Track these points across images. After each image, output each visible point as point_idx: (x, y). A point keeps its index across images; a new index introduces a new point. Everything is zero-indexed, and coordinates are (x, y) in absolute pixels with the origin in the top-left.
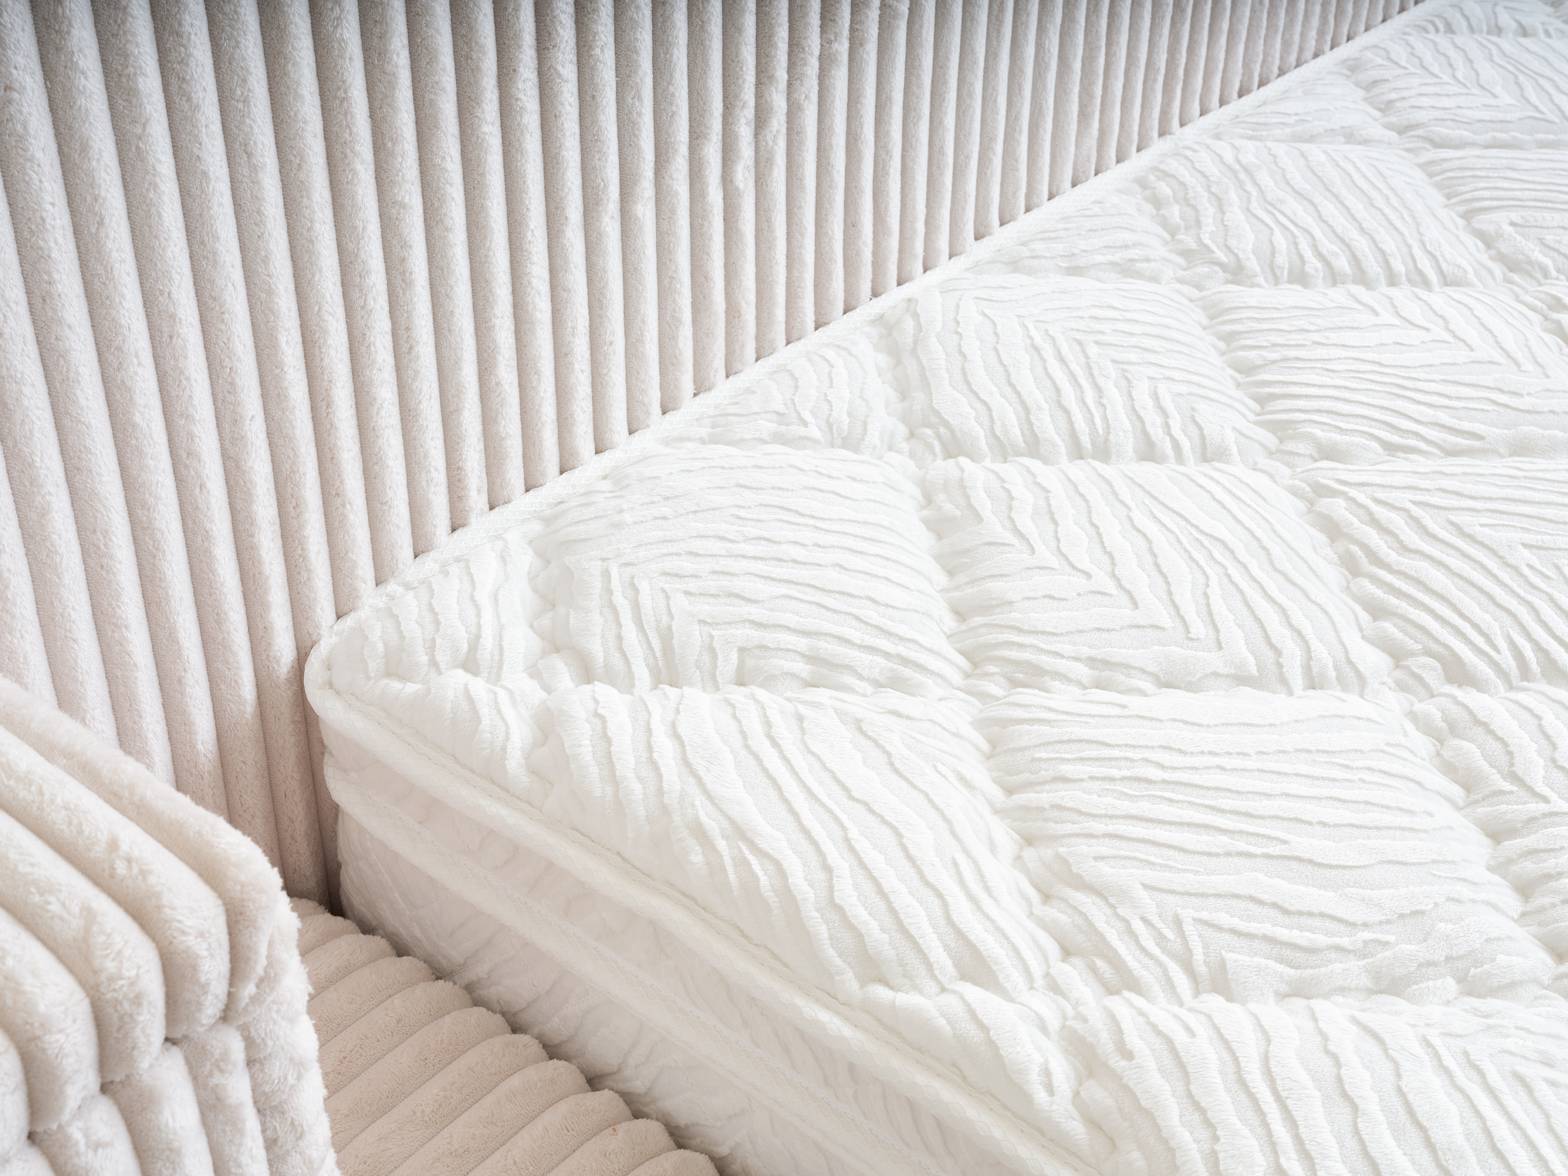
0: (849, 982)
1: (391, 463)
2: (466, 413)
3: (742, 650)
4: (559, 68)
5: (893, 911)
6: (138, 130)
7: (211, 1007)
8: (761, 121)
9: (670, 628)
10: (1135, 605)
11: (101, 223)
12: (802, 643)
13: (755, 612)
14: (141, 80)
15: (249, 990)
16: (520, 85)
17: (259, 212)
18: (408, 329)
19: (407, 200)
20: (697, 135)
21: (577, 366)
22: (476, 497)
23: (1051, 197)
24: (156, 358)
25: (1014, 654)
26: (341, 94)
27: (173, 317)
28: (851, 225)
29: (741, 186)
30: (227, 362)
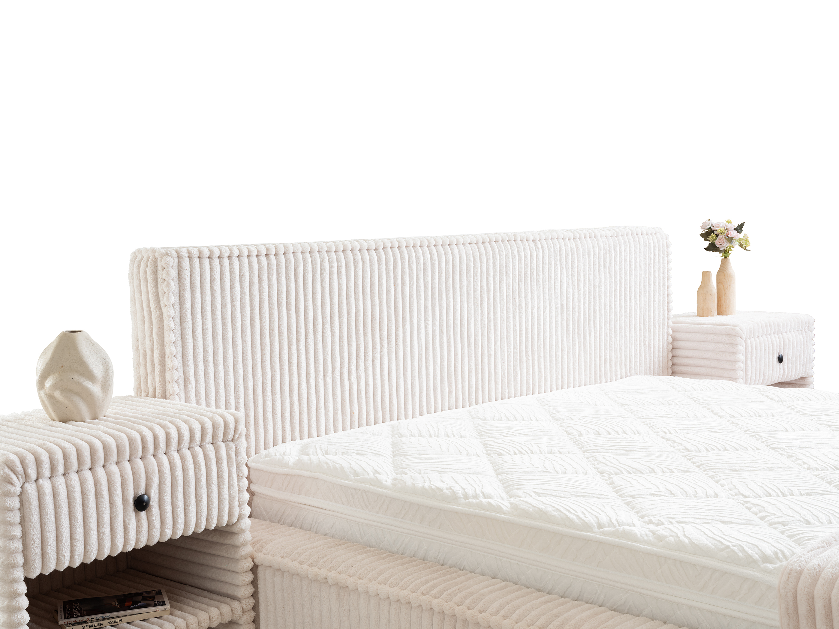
0: (352, 477)
1: (269, 420)
2: (286, 414)
3: (342, 452)
4: (310, 343)
5: (362, 468)
6: (227, 333)
7: (230, 436)
8: (358, 368)
9: (327, 450)
10: (432, 447)
11: (218, 349)
12: (356, 452)
13: (346, 448)
14: (228, 324)
15: (237, 436)
16: (301, 344)
17: (247, 355)
18: (275, 390)
19: (276, 361)
20: (342, 367)
21: (313, 412)
22: (288, 436)
23: (442, 411)
24: (225, 380)
25: (402, 454)
26: (264, 336)
27: (229, 372)
28: (383, 401)
29: (353, 381)
30: (238, 385)
